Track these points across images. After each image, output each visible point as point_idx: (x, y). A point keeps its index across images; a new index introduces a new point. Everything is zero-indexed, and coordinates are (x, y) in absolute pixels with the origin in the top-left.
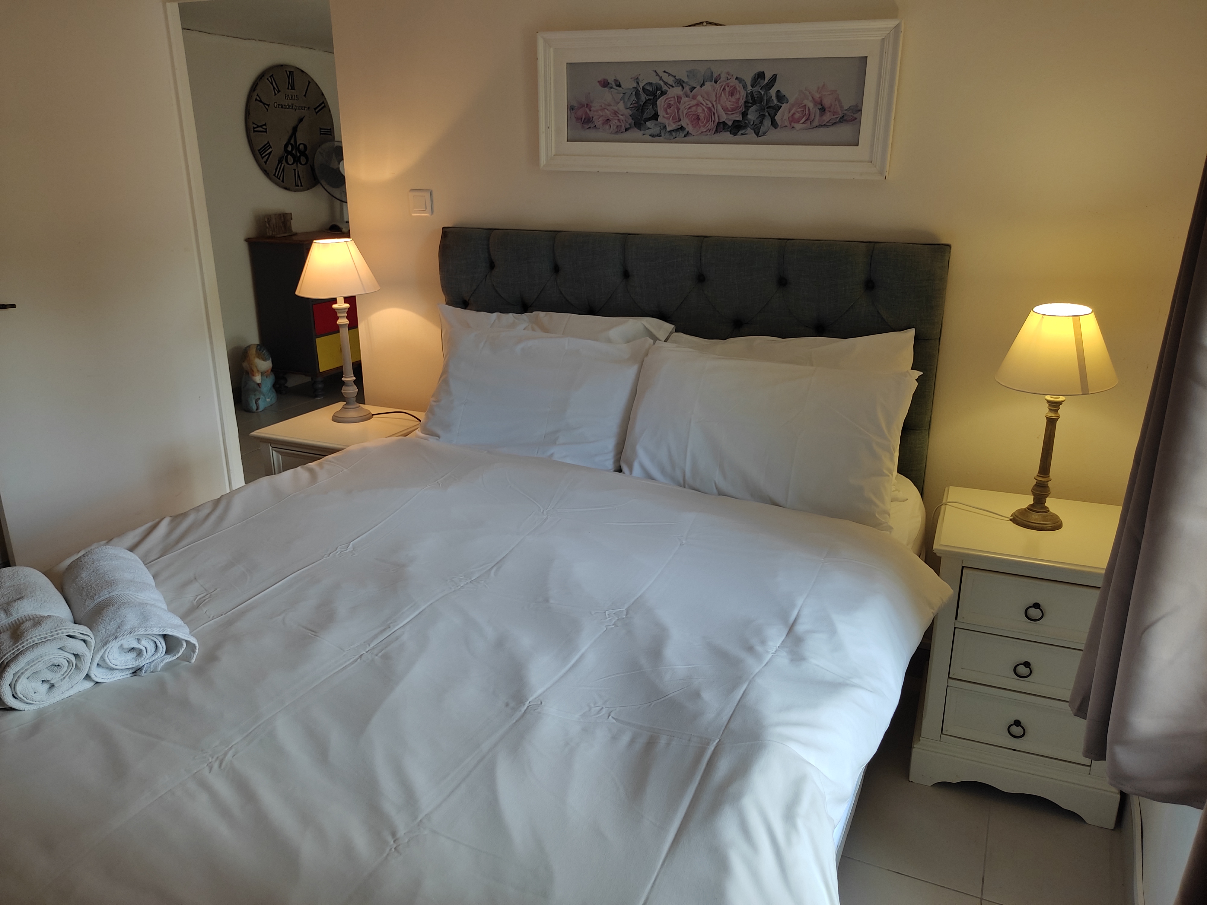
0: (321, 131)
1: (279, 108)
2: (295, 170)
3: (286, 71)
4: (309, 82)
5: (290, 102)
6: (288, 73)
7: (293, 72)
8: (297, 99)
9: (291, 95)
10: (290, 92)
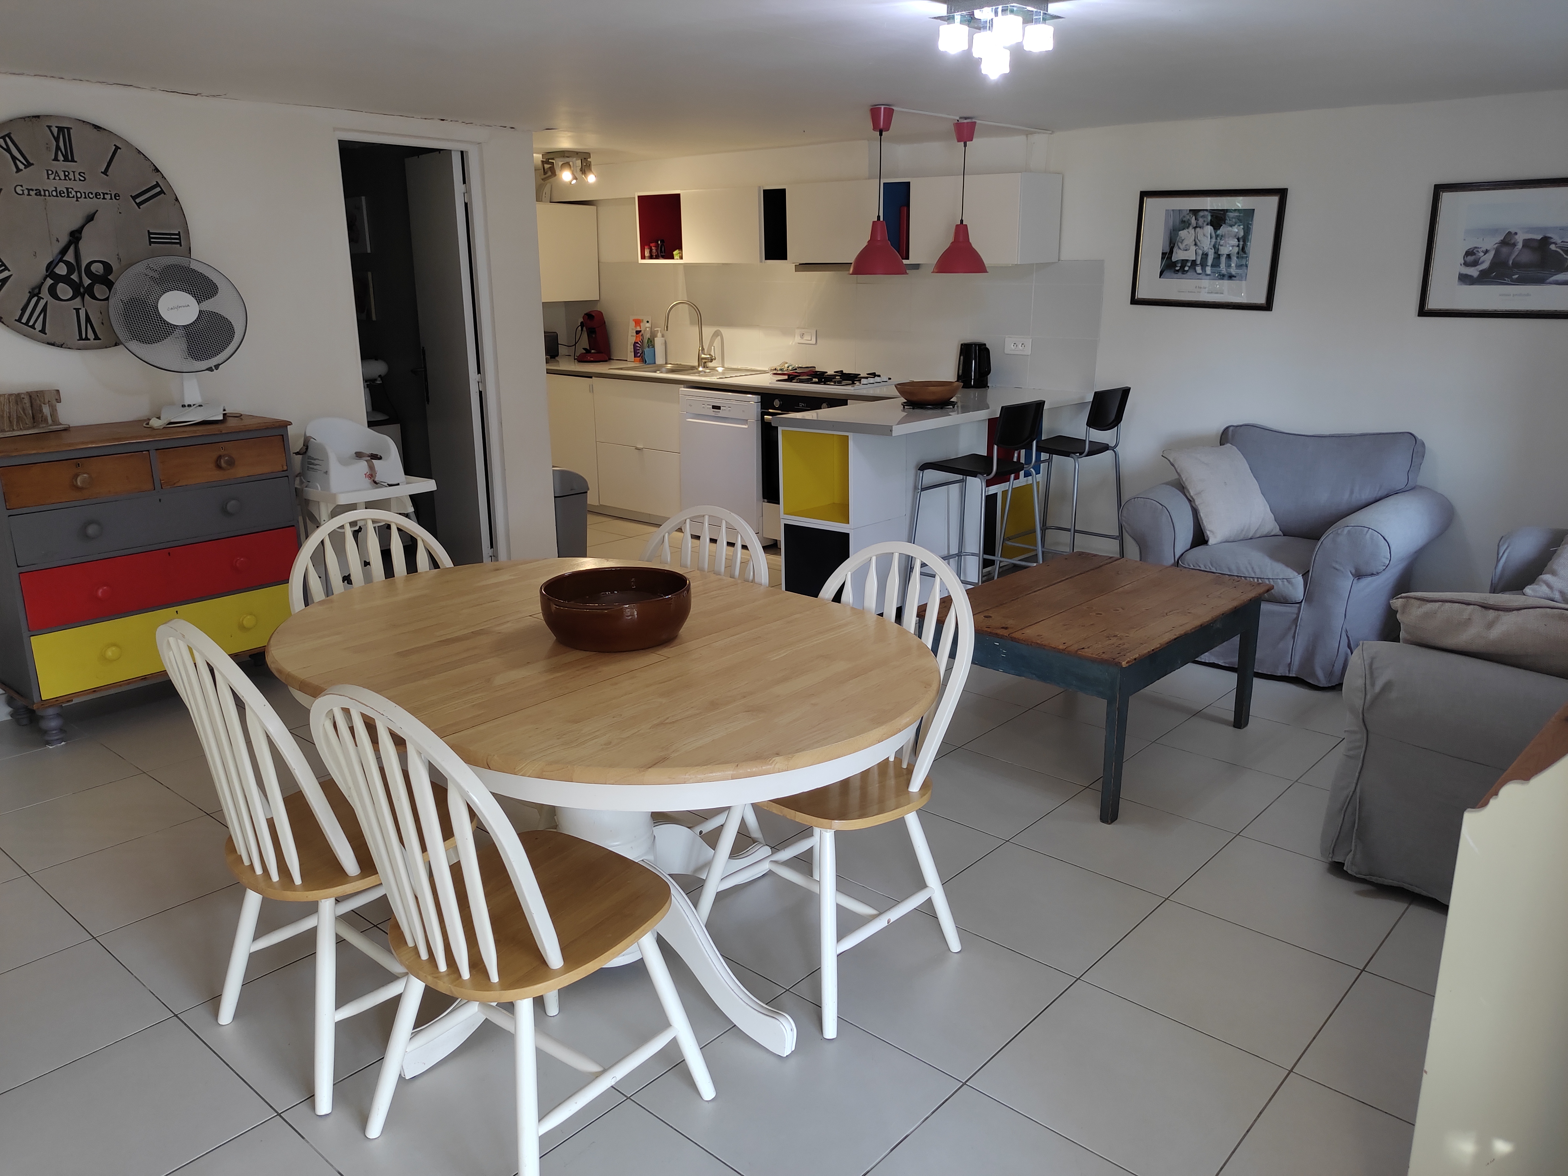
0: (150, 238)
1: (29, 195)
2: (77, 310)
3: (49, 127)
4: (117, 148)
5: (62, 186)
6: (55, 130)
7: (69, 129)
8: (83, 179)
9: (64, 172)
10: (61, 166)
